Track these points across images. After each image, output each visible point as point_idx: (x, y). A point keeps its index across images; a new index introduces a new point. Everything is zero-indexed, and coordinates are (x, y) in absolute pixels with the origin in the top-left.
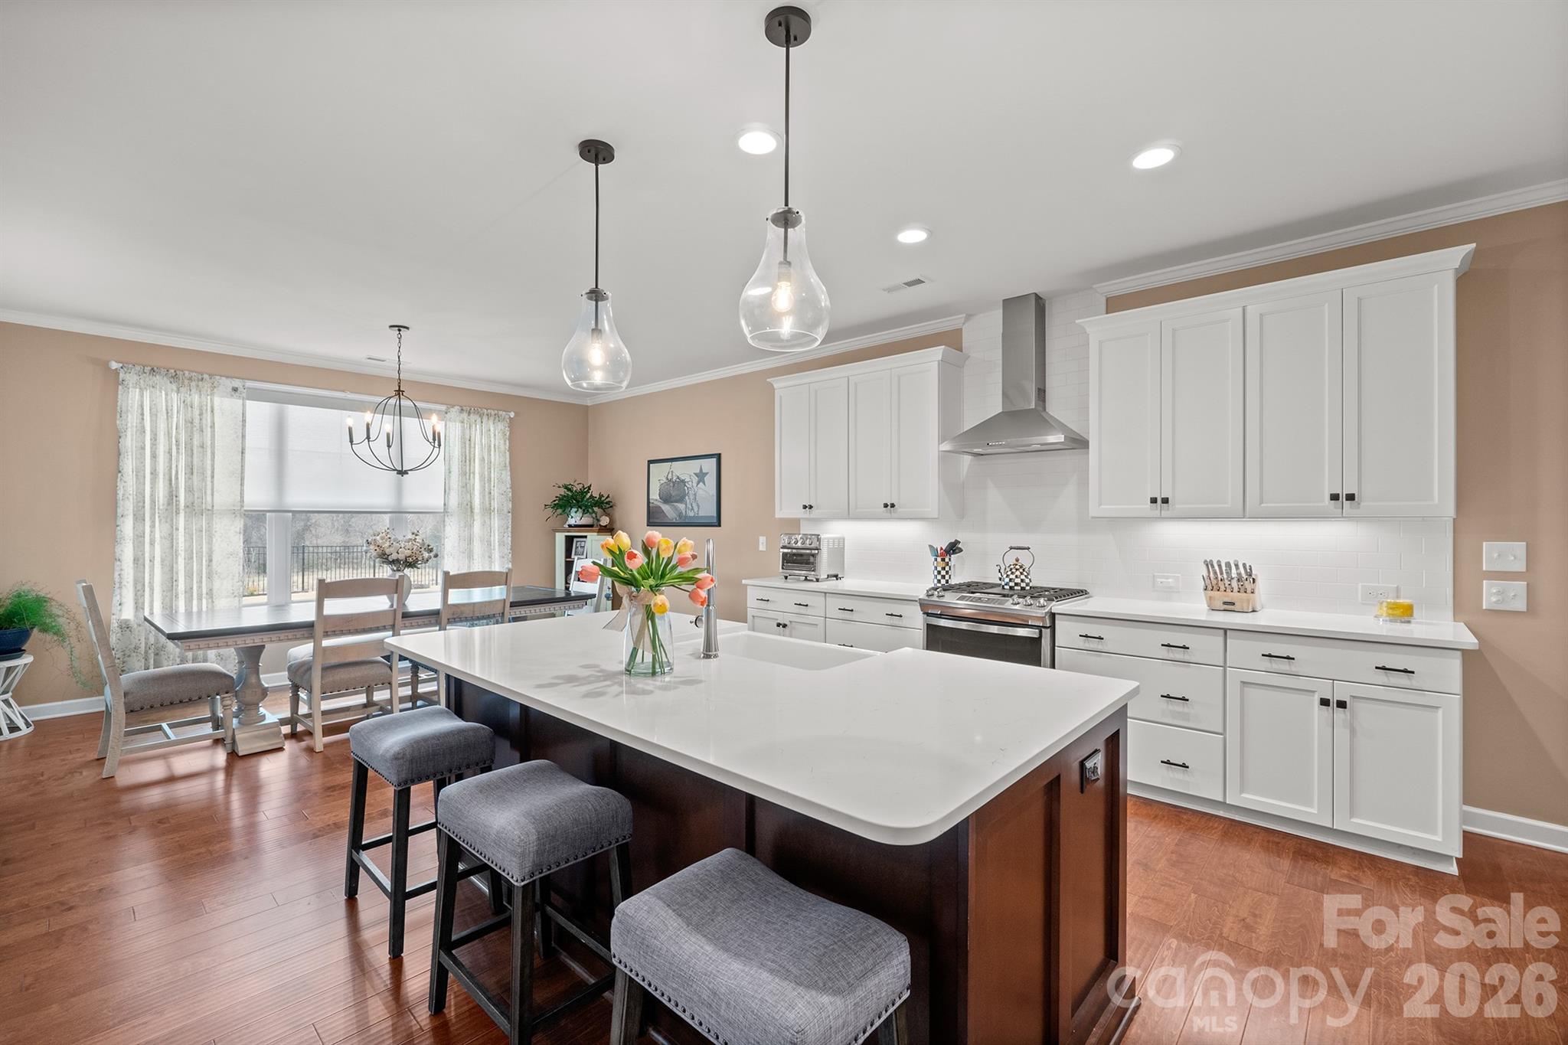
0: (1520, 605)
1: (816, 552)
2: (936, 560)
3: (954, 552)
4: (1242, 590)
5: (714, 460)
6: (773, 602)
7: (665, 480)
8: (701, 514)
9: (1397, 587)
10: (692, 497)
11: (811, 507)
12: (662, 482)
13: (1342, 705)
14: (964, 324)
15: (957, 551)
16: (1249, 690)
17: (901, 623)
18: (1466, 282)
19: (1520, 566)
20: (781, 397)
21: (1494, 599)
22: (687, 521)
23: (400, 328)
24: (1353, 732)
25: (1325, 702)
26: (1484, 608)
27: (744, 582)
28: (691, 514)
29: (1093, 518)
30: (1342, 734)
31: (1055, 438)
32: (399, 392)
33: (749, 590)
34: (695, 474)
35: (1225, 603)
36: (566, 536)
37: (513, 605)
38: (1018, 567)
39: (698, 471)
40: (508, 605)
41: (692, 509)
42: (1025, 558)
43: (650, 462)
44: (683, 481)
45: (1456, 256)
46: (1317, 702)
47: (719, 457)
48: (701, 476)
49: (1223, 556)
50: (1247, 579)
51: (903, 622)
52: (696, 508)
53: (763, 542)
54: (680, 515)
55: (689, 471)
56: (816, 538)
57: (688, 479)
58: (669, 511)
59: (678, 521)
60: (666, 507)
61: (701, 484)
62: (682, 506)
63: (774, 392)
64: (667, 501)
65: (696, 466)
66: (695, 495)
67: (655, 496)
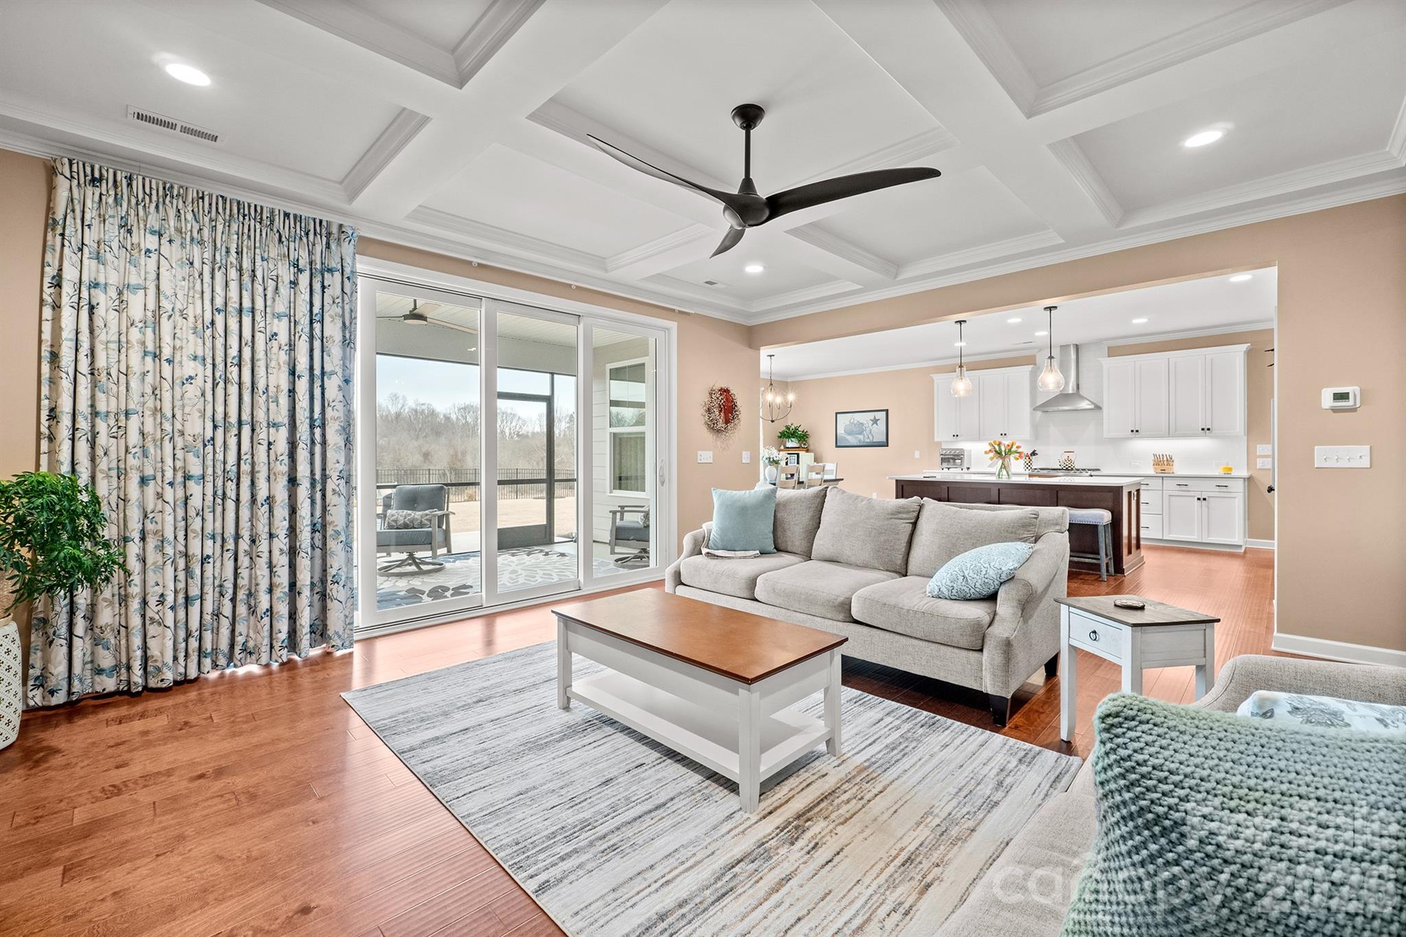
0: (1270, 467)
1: (963, 456)
3: (1034, 455)
4: (1168, 464)
7: (849, 423)
8: (875, 440)
10: (868, 432)
11: (957, 436)
12: (846, 424)
13: (1204, 499)
14: (1037, 353)
15: (1036, 454)
16: (1171, 498)
18: (1249, 353)
19: (1270, 453)
20: (938, 384)
21: (1261, 465)
22: (865, 444)
23: (771, 356)
24: (1208, 508)
25: (1199, 499)
28: (868, 440)
29: (1105, 438)
30: (1205, 509)
31: (1085, 405)
32: (771, 384)
34: (871, 420)
35: (1162, 469)
36: (786, 453)
38: (1068, 459)
39: (872, 418)
41: (869, 437)
42: (1072, 456)
43: (837, 413)
44: (862, 424)
45: (1244, 347)
46: (1196, 499)
47: (886, 411)
48: (875, 421)
49: (1159, 452)
50: (1170, 461)
52: (871, 438)
53: (917, 454)
54: (860, 441)
55: (865, 418)
56: (962, 450)
57: (865, 422)
58: (852, 440)
59: (858, 444)
60: (849, 438)
61: (875, 425)
62: (861, 437)
63: (933, 381)
64: (849, 434)
65: (871, 415)
66: (870, 431)
67: (841, 431)
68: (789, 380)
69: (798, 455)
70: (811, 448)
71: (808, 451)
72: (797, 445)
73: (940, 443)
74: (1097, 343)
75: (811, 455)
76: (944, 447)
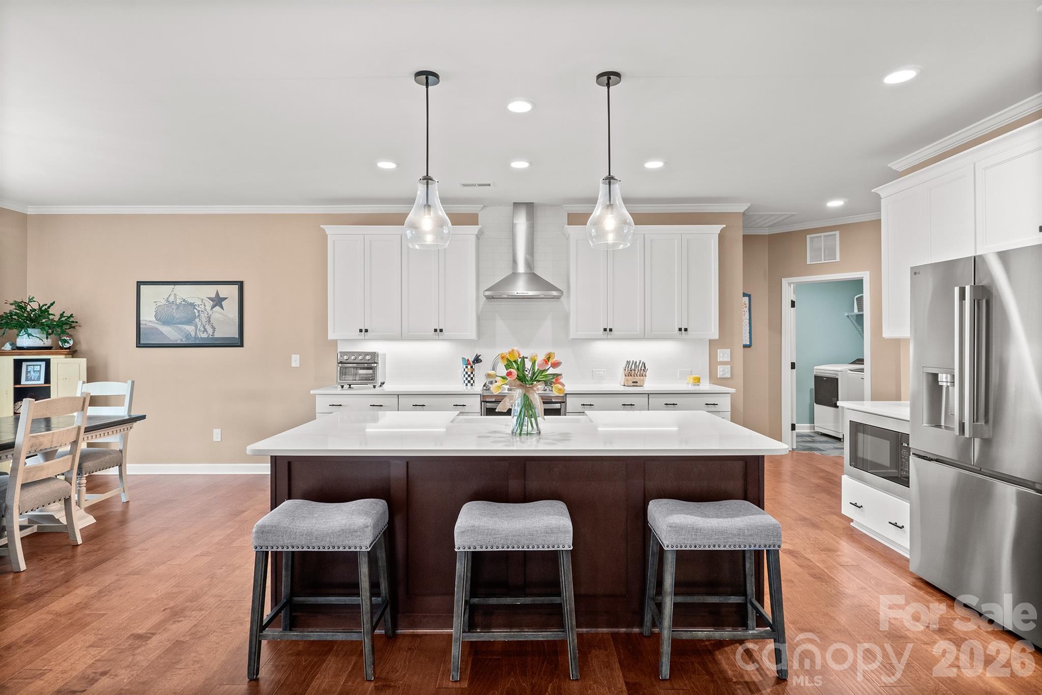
0: (728, 375)
1: (375, 365)
2: (467, 367)
3: (477, 362)
4: (641, 375)
5: (235, 288)
6: (344, 406)
7: (164, 302)
8: (217, 335)
9: (691, 371)
10: (204, 320)
11: (366, 331)
12: (159, 304)
14: (480, 211)
15: (479, 361)
17: (463, 410)
18: (720, 237)
19: (729, 359)
20: (334, 242)
21: (721, 373)
22: (198, 342)
26: (718, 377)
27: (312, 392)
28: (205, 335)
29: (572, 339)
33: (318, 399)
34: (210, 298)
35: (633, 382)
36: (15, 360)
37: (88, 430)
39: (213, 296)
40: (82, 430)
41: (205, 330)
43: (139, 284)
44: (192, 305)
45: (717, 228)
47: (241, 285)
48: (218, 301)
51: (466, 409)
52: (210, 331)
53: (295, 361)
54: (188, 336)
55: (200, 295)
56: (374, 355)
57: (198, 302)
58: (171, 333)
59: (184, 341)
60: (165, 329)
61: (217, 308)
62: (190, 329)
63: (325, 237)
64: (166, 322)
65: (211, 291)
66: (209, 318)
67: (148, 316)
68: (30, 211)
69: (48, 362)
70: (83, 347)
71: (73, 352)
72: (48, 342)
73: (335, 343)
74: (555, 206)
75: (81, 363)
76: (342, 348)
